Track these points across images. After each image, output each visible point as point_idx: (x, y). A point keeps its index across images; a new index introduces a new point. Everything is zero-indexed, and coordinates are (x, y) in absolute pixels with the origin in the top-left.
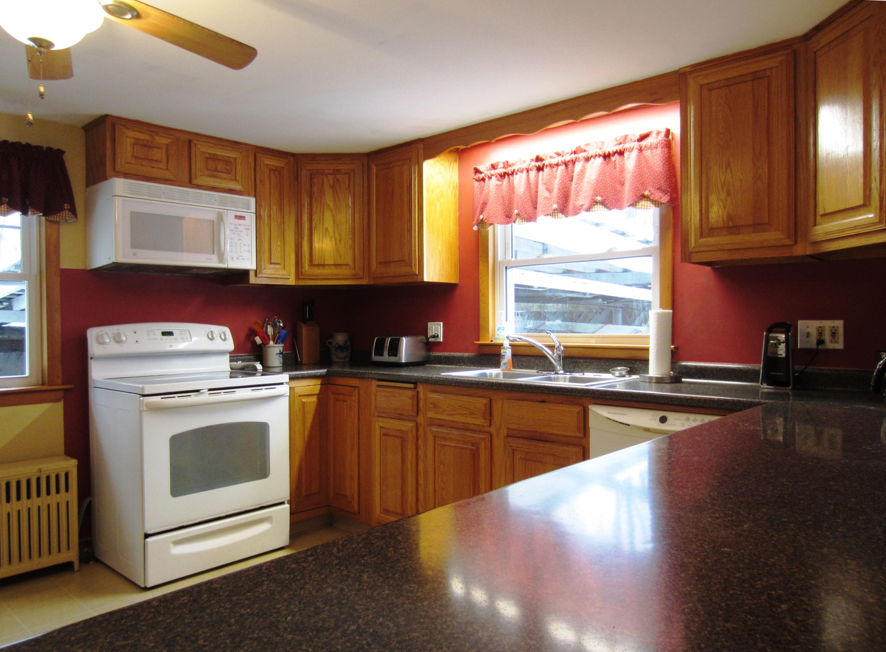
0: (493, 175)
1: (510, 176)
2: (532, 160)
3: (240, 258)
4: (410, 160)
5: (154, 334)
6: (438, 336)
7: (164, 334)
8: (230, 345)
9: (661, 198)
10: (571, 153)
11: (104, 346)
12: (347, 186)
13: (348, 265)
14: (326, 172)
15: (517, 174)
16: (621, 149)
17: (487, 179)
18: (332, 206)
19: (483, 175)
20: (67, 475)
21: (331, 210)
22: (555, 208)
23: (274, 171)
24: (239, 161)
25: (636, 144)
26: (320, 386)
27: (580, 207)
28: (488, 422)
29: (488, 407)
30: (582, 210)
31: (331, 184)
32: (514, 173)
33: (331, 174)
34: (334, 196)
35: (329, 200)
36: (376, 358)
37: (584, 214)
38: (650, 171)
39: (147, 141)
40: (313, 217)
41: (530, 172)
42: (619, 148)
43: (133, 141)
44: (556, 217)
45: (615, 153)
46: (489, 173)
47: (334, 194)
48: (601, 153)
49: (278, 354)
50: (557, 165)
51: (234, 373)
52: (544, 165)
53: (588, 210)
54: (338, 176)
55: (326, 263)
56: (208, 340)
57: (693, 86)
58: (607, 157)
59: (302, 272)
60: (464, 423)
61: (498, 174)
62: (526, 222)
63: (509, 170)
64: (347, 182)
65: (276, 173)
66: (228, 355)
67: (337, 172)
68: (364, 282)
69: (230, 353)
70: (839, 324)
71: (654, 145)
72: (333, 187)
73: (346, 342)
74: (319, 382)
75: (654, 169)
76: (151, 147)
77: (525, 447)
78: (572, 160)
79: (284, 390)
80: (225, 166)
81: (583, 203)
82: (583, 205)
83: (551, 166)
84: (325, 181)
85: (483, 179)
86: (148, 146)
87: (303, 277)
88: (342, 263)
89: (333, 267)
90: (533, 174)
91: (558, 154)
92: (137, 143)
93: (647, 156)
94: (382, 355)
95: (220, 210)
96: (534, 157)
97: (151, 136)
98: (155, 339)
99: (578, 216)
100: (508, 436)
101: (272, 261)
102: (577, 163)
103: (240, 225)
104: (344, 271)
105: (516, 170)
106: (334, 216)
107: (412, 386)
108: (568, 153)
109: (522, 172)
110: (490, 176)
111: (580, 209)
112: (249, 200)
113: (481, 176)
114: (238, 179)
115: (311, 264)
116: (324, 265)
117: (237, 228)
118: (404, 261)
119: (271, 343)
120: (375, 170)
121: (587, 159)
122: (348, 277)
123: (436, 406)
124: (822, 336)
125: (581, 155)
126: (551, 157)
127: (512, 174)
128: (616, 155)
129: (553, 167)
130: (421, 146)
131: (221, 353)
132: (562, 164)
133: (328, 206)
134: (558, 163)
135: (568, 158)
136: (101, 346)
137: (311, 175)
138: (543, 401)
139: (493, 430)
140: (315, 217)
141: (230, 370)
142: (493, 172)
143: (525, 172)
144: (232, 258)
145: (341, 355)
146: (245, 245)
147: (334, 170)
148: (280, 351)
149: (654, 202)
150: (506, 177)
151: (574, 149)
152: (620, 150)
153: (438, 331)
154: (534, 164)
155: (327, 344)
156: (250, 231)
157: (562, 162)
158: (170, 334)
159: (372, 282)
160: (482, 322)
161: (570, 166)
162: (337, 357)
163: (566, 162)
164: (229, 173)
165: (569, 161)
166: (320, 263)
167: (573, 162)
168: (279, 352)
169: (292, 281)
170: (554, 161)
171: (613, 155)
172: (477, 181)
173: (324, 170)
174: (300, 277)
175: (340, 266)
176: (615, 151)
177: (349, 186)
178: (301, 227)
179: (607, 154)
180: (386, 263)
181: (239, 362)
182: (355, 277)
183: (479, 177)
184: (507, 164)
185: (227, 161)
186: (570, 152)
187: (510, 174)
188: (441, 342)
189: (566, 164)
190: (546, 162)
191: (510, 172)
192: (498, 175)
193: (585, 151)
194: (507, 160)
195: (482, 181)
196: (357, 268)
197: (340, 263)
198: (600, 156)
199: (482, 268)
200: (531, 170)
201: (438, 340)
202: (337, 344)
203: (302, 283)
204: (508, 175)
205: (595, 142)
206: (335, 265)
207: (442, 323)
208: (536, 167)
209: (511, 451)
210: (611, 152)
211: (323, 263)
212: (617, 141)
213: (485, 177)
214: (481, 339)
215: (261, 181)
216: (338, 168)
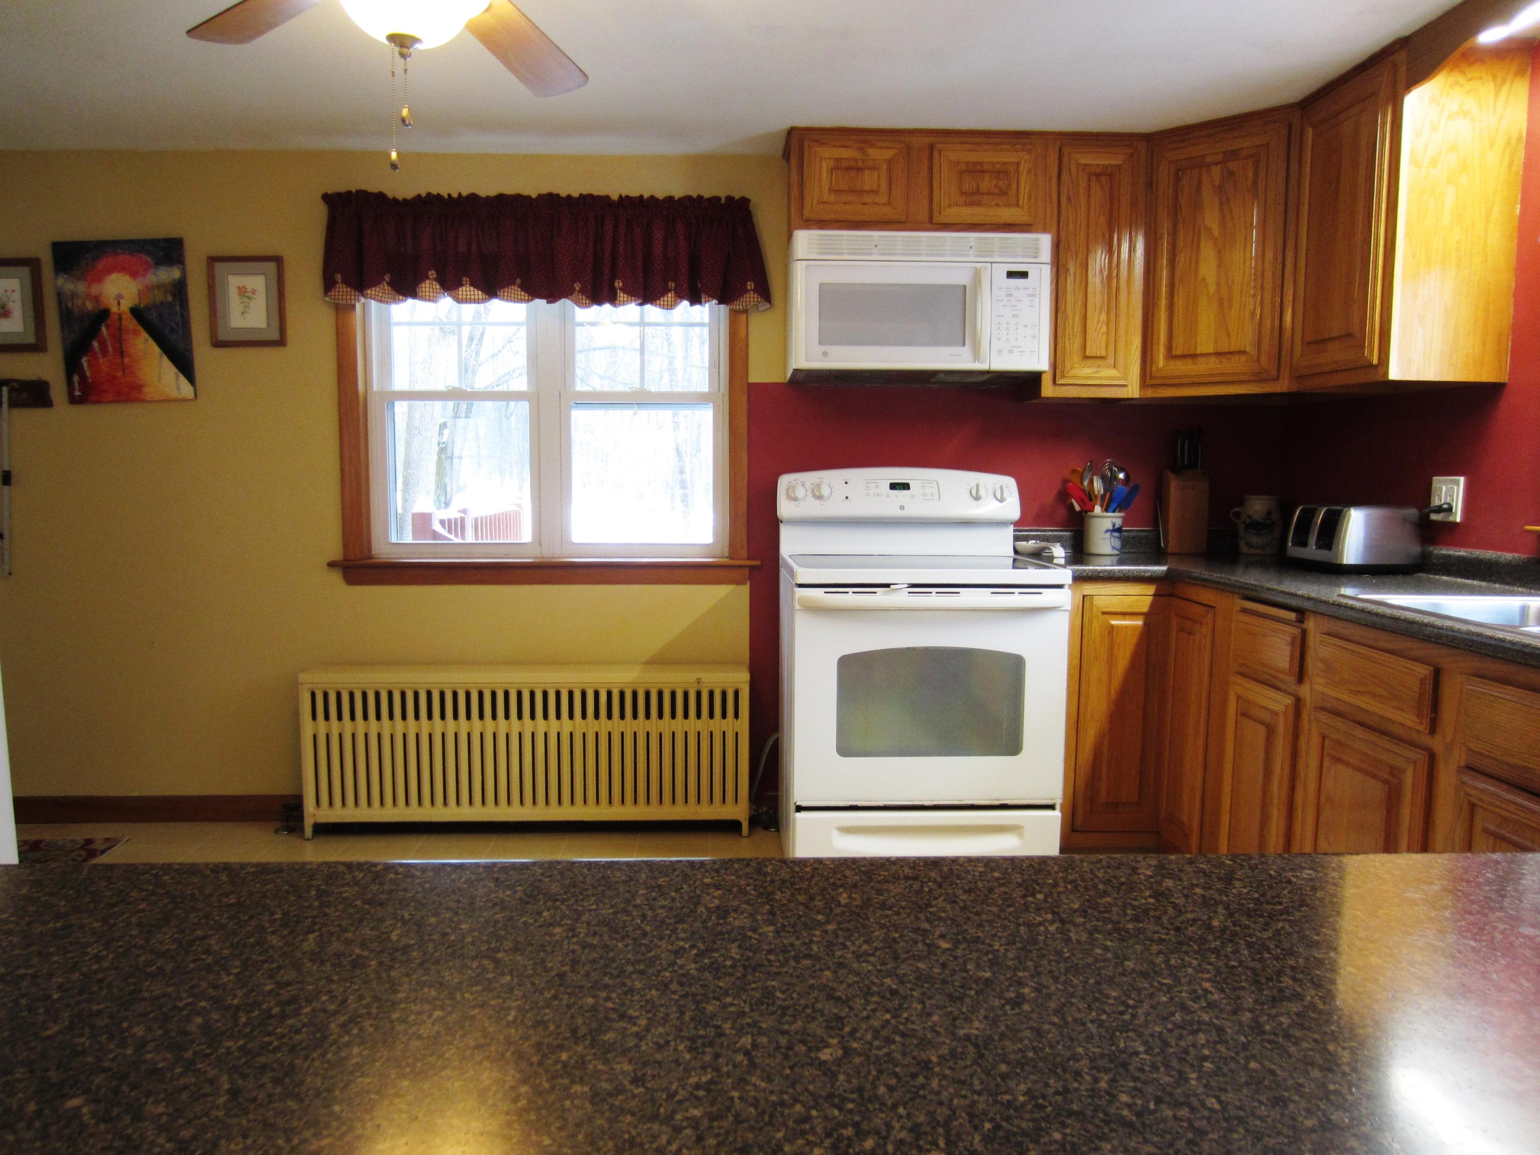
3: (1016, 350)
4: (1377, 96)
5: (877, 487)
6: (1450, 509)
7: (893, 486)
8: (1012, 508)
11: (797, 503)
12: (1250, 182)
13: (1243, 352)
14: (1209, 159)
18: (1216, 232)
20: (736, 693)
21: (1215, 240)
23: (1097, 175)
24: (1024, 168)
26: (1151, 598)
28: (1426, 721)
29: (1429, 687)
31: (1217, 183)
33: (1217, 164)
34: (1221, 210)
35: (1211, 219)
36: (1294, 551)
39: (856, 160)
40: (1177, 259)
43: (832, 163)
47: (1221, 204)
49: (1107, 531)
51: (1020, 558)
54: (1233, 165)
55: (1198, 352)
56: (971, 499)
59: (1151, 373)
60: (1381, 718)
64: (1250, 174)
65: (1104, 179)
66: (1012, 528)
67: (1233, 155)
68: (1282, 386)
69: (1016, 524)
72: (1220, 190)
73: (1269, 514)
74: (1151, 590)
76: (859, 170)
77: (1499, 803)
79: (1064, 598)
80: (994, 182)
84: (1205, 179)
86: (855, 168)
87: (1154, 382)
88: (1232, 349)
89: (1213, 359)
92: (839, 166)
94: (1304, 544)
95: (978, 265)
97: (862, 149)
98: (878, 495)
100: (1469, 768)
101: (1088, 353)
103: (1017, 288)
104: (1237, 365)
106: (1219, 252)
107: (1292, 616)
112: (1037, 240)
114: (1021, 203)
115: (1171, 355)
116: (1194, 356)
117: (1011, 295)
118: (1350, 335)
119: (1098, 509)
120: (1311, 137)
122: (1243, 378)
123: (1329, 668)
130: (1402, 58)
131: (1000, 524)
133: (1209, 230)
136: (793, 503)
137: (1178, 171)
139: (1437, 744)
140: (1181, 259)
141: (1012, 553)
144: (1000, 351)
145: (1256, 540)
146: (1025, 326)
147: (1224, 152)
148: (1114, 526)
153: (1452, 496)
156: (1036, 300)
158: (905, 486)
159: (1295, 388)
162: (1247, 544)
164: (1003, 193)
166: (1187, 353)
168: (1111, 528)
169: (1132, 390)
173: (1204, 156)
174: (1148, 381)
175: (1229, 356)
177: (1255, 183)
178: (1154, 280)
180: (1318, 343)
181: (1032, 542)
182: (1258, 377)
185: (1002, 173)
188: (1455, 524)
196: (1264, 359)
197: (1227, 350)
201: (1451, 519)
202: (1250, 517)
203: (1150, 393)
206: (1218, 354)
209: (1466, 806)
211: (1192, 352)
215: (1069, 200)
216: (1234, 148)
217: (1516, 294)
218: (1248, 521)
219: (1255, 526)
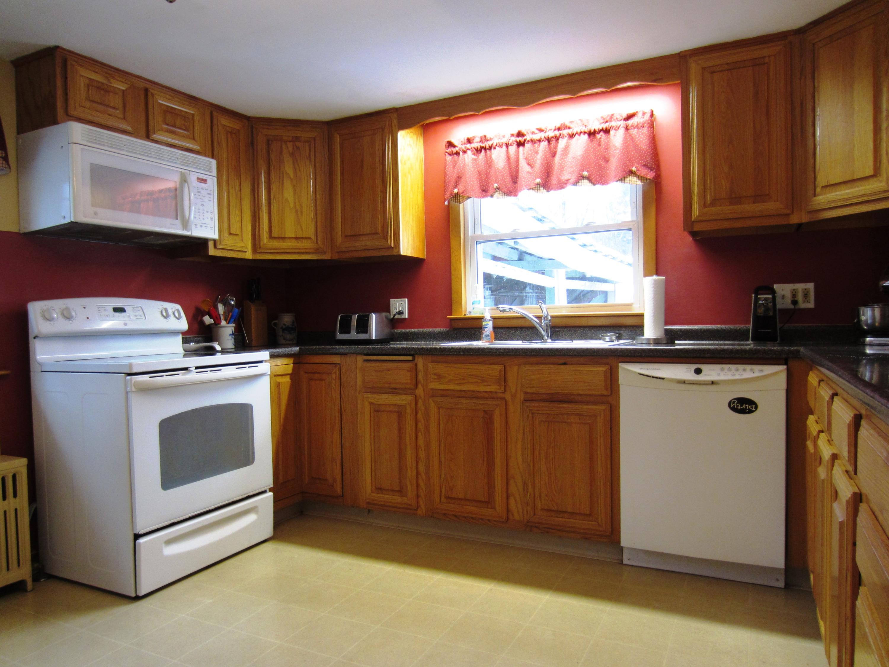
0: (469, 149)
1: (487, 150)
2: (512, 135)
3: (204, 225)
4: (383, 129)
5: (105, 310)
6: (402, 313)
7: (116, 310)
8: (183, 325)
9: (647, 174)
10: (555, 130)
11: (52, 323)
12: (307, 154)
13: (310, 238)
14: (284, 138)
15: (495, 148)
16: (607, 127)
17: (461, 153)
18: (292, 175)
19: (457, 149)
20: (14, 477)
21: (291, 180)
22: (538, 182)
23: (231, 133)
24: (197, 118)
25: (623, 123)
26: (292, 365)
27: (566, 182)
28: (503, 388)
29: (503, 373)
30: (568, 184)
31: (291, 152)
32: (492, 148)
33: (290, 142)
34: (294, 165)
35: (289, 169)
36: (340, 336)
37: (570, 188)
38: (636, 148)
39: (102, 83)
40: (271, 186)
41: (510, 147)
42: (604, 126)
43: (87, 81)
44: (539, 191)
45: (600, 131)
46: (463, 147)
47: (293, 162)
48: (586, 130)
49: (230, 335)
50: (540, 141)
52: (525, 140)
53: (575, 183)
54: (298, 144)
55: (287, 236)
56: (162, 318)
57: (694, 68)
58: (592, 134)
59: (260, 244)
60: (473, 391)
61: (474, 148)
62: (506, 196)
63: (487, 144)
64: (308, 151)
65: (234, 136)
66: (181, 336)
67: (296, 139)
68: (327, 257)
69: (184, 333)
70: (811, 286)
71: (641, 125)
72: (292, 155)
73: (293, 322)
74: (290, 361)
75: (640, 147)
76: (107, 91)
77: (545, 409)
78: (556, 137)
79: (265, 368)
80: (183, 122)
81: (570, 178)
82: (569, 180)
83: (533, 141)
84: (284, 147)
85: (457, 153)
86: (102, 89)
87: (260, 251)
88: (304, 236)
89: (294, 240)
90: (513, 149)
91: (541, 130)
92: (91, 84)
93: (633, 134)
94: (349, 332)
95: (183, 171)
96: (515, 132)
97: (106, 77)
98: (107, 316)
99: (563, 190)
100: (525, 400)
101: (232, 232)
102: (560, 139)
103: (202, 189)
104: (306, 245)
105: (495, 144)
106: (294, 186)
108: (550, 130)
109: (501, 146)
110: (465, 150)
111: (566, 184)
112: (210, 162)
113: (455, 150)
114: (196, 138)
115: (271, 237)
116: (283, 238)
117: (199, 192)
118: (377, 233)
119: (223, 323)
120: (338, 139)
121: (572, 136)
122: (309, 251)
123: (439, 377)
124: (795, 297)
125: (565, 132)
126: (533, 133)
127: (490, 148)
128: (602, 133)
129: (535, 143)
130: (395, 115)
131: (173, 333)
132: (544, 140)
133: (288, 174)
134: (541, 139)
135: (551, 134)
136: (48, 322)
137: (268, 141)
138: (565, 364)
139: (508, 396)
140: (274, 187)
141: (183, 351)
142: (468, 146)
143: (504, 147)
144: (196, 225)
145: (288, 336)
146: (207, 212)
147: (293, 137)
148: (233, 332)
149: (640, 178)
150: (483, 151)
151: (558, 125)
152: (606, 128)
153: (402, 307)
154: (513, 139)
155: (273, 326)
156: (212, 196)
157: (545, 138)
158: (122, 310)
159: (336, 257)
160: (454, 296)
161: (553, 142)
163: (549, 138)
164: (187, 130)
165: (552, 137)
166: (280, 236)
167: (557, 139)
169: (249, 255)
170: (536, 137)
171: (598, 133)
172: (449, 154)
173: (282, 136)
174: (258, 250)
175: (302, 240)
176: (601, 128)
177: (310, 155)
178: (258, 196)
179: (592, 131)
180: (356, 236)
181: (192, 344)
182: (317, 251)
183: (452, 151)
184: (484, 139)
185: (184, 116)
186: (553, 128)
187: (488, 149)
188: (405, 319)
189: (549, 140)
190: (528, 137)
191: (487, 147)
192: (474, 149)
193: (569, 128)
194: (485, 135)
195: (455, 155)
196: (319, 242)
197: (301, 236)
198: (585, 133)
199: (453, 242)
200: (511, 145)
201: (403, 317)
202: (284, 325)
203: (259, 257)
204: (485, 149)
205: (580, 120)
206: (296, 238)
207: (407, 299)
208: (517, 142)
209: (530, 415)
210: (597, 130)
211: (283, 236)
212: (604, 119)
213: (459, 151)
214: (453, 314)
215: (218, 143)
216: (298, 135)
217: (426, 223)
218: (284, 327)
219: (287, 329)
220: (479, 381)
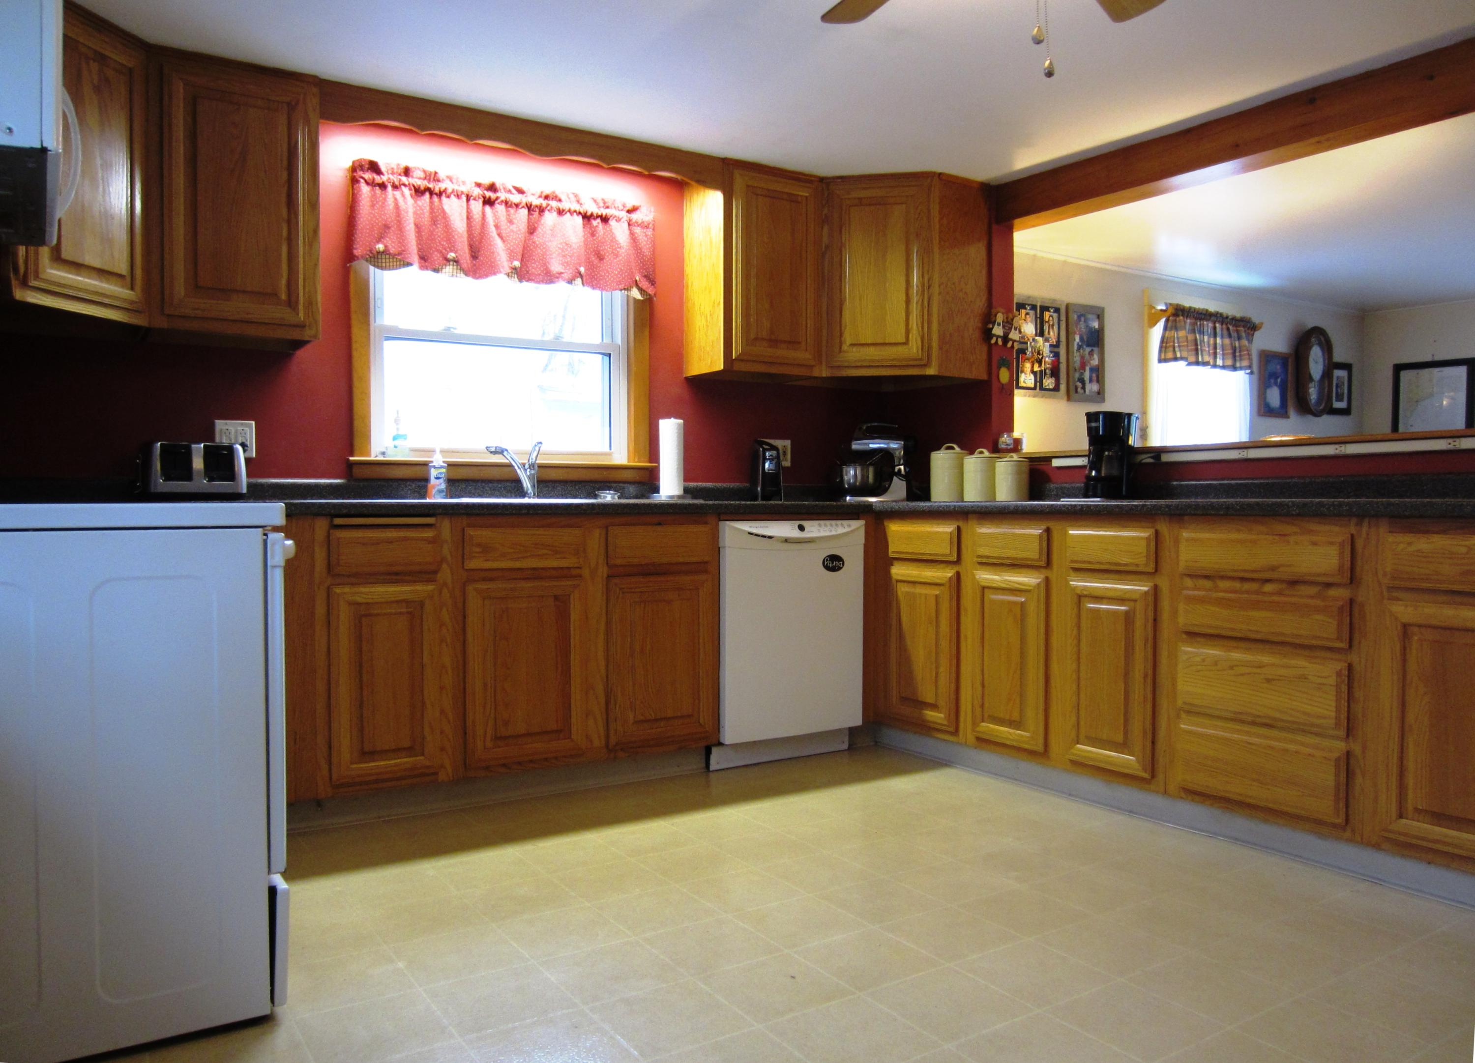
0: (405, 185)
1: (435, 196)
2: (478, 185)
9: (648, 288)
10: (540, 197)
13: (120, 276)
15: (448, 197)
16: (608, 214)
17: (390, 188)
18: (96, 135)
19: (384, 178)
22: (517, 266)
25: (623, 214)
27: (557, 275)
30: (560, 279)
31: (96, 83)
32: (444, 195)
33: (93, 60)
34: (101, 113)
35: (92, 117)
37: (561, 286)
38: (638, 252)
41: (472, 202)
42: (604, 212)
44: (513, 278)
45: (598, 216)
46: (395, 179)
47: (100, 108)
48: (582, 211)
50: (517, 205)
52: (497, 198)
53: (570, 281)
54: (106, 71)
58: (587, 218)
60: (534, 569)
61: (414, 186)
63: (437, 187)
67: (103, 59)
68: (142, 321)
70: (788, 443)
71: (646, 224)
72: (98, 90)
75: (644, 252)
78: (540, 207)
81: (563, 271)
82: (562, 273)
83: (507, 203)
84: (84, 70)
85: (383, 186)
88: (114, 270)
90: (477, 206)
91: (520, 191)
93: (636, 233)
96: (486, 181)
99: (552, 286)
100: (610, 576)
102: (547, 212)
104: (115, 288)
105: (450, 191)
108: (533, 195)
109: (458, 197)
110: (397, 183)
111: (558, 278)
113: (378, 179)
115: (58, 257)
121: (561, 212)
123: (486, 549)
125: (554, 204)
126: (510, 191)
127: (440, 194)
128: (599, 220)
129: (511, 206)
130: (315, 90)
132: (525, 206)
134: (520, 203)
135: (536, 201)
138: (660, 524)
142: (404, 179)
143: (464, 198)
147: (99, 52)
149: (643, 292)
150: (427, 195)
151: (547, 192)
152: (606, 215)
153: (242, 436)
154: (477, 191)
157: (526, 204)
159: (162, 324)
160: (357, 423)
161: (536, 214)
163: (531, 205)
165: (537, 206)
166: (69, 258)
167: (542, 210)
170: (515, 198)
171: (595, 219)
172: (367, 183)
175: (106, 276)
176: (600, 214)
179: (589, 214)
182: (132, 307)
183: (374, 179)
184: (434, 177)
186: (538, 194)
187: (436, 194)
188: (251, 459)
189: (529, 207)
190: (502, 195)
191: (437, 190)
192: (413, 188)
193: (560, 200)
194: (437, 171)
195: (377, 188)
196: (137, 287)
197: (110, 269)
198: (580, 213)
200: (475, 199)
204: (431, 192)
205: (574, 194)
206: (101, 271)
207: (253, 423)
208: (484, 197)
209: (621, 595)
210: (595, 215)
212: (605, 203)
213: (386, 183)
214: (356, 452)
220: (550, 552)
